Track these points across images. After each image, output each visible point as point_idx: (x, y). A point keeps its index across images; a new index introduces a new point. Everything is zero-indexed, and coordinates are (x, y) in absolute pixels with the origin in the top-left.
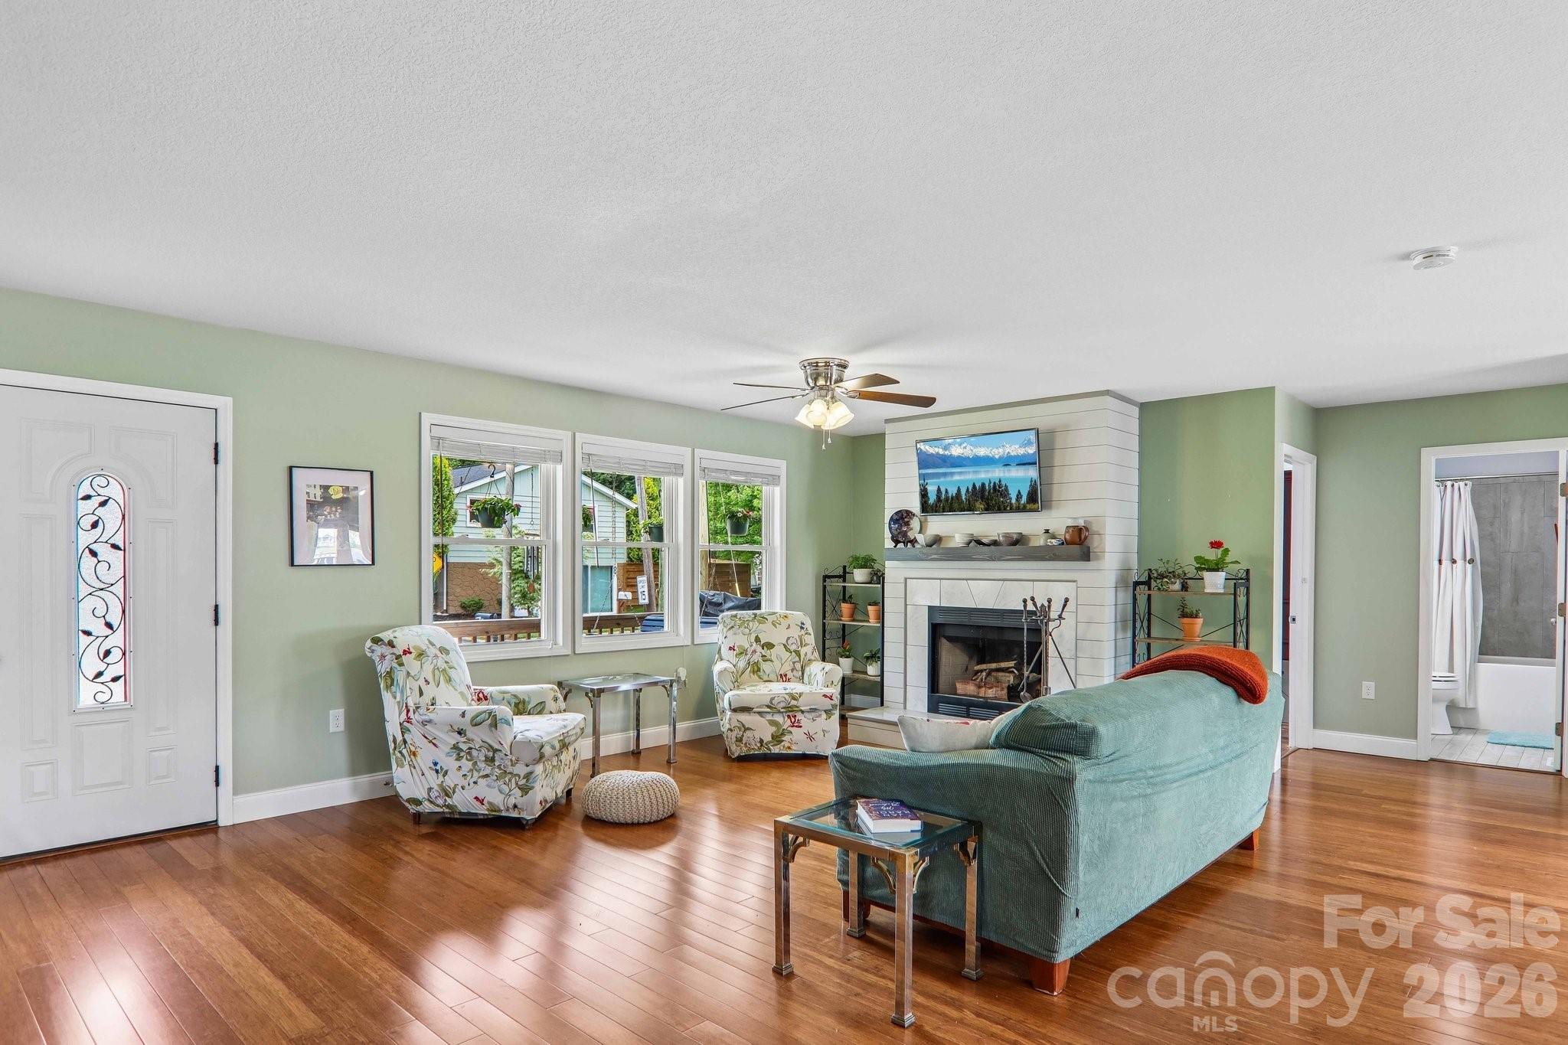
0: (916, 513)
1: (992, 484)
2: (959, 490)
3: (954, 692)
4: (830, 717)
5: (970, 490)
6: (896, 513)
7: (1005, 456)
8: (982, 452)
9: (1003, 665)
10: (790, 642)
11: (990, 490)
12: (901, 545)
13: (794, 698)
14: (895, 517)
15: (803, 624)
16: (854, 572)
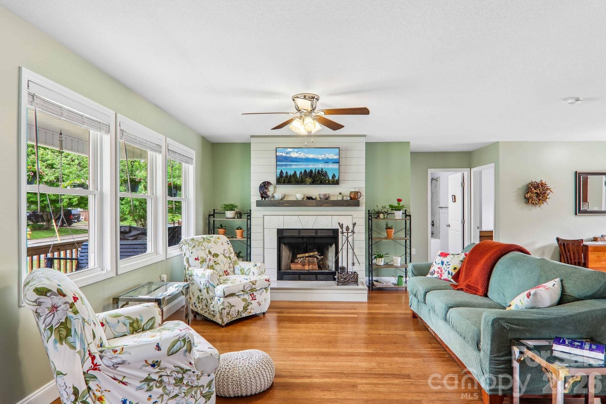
0: (272, 184)
1: (317, 171)
2: (295, 172)
3: (290, 269)
4: (267, 291)
5: (303, 173)
6: (263, 183)
8: (310, 156)
9: (311, 254)
10: (225, 252)
11: (315, 174)
12: (263, 199)
13: (254, 284)
14: (262, 185)
15: (227, 242)
16: (225, 213)
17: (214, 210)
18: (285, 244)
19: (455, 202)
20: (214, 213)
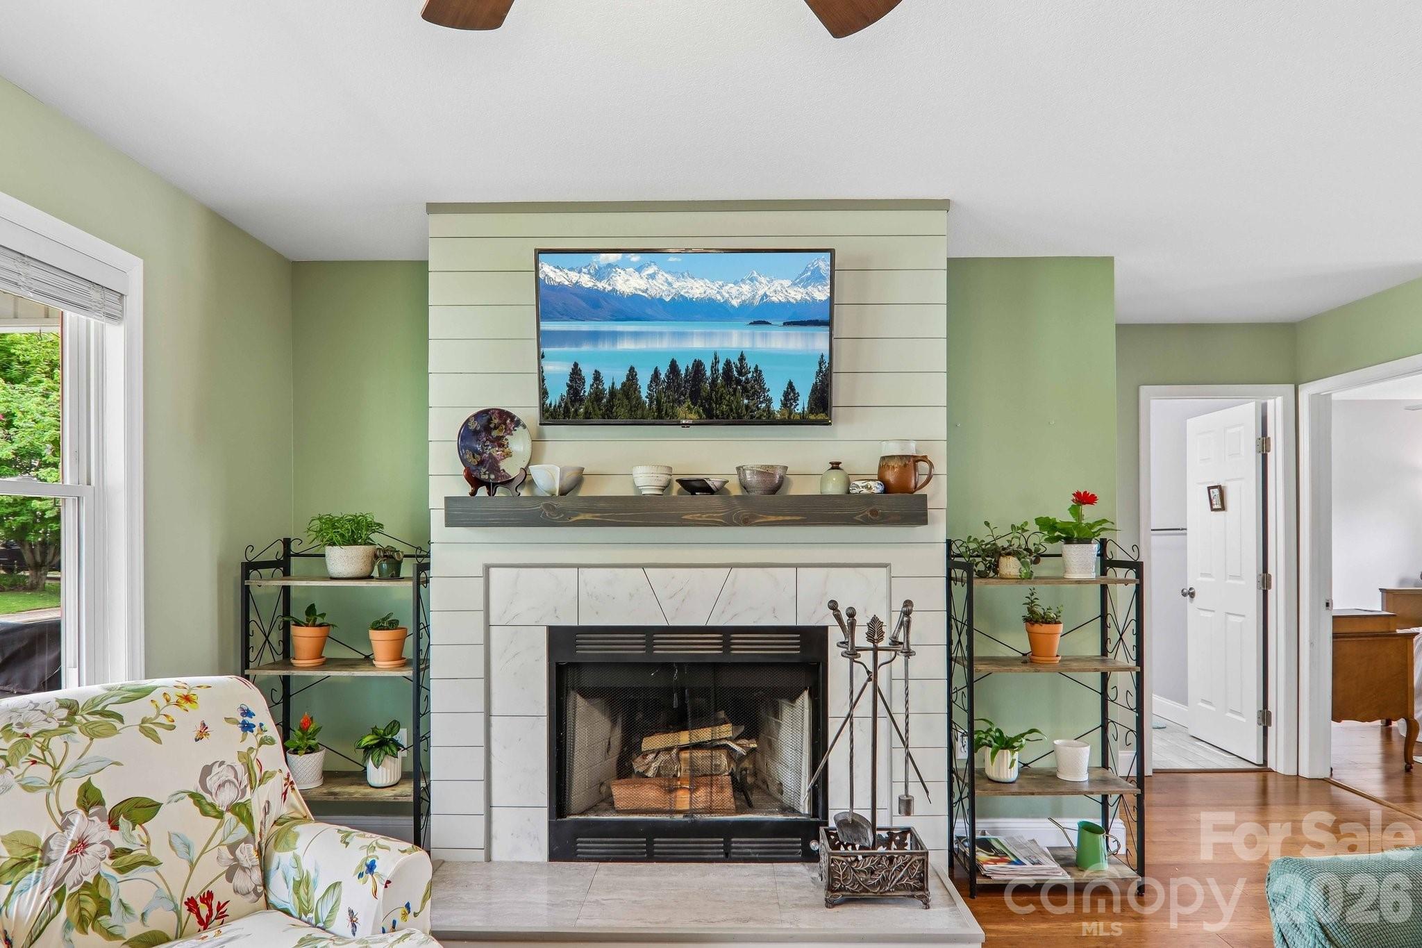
0: (523, 420)
1: (721, 366)
2: (632, 375)
5: (662, 376)
6: (477, 416)
7: (756, 302)
8: (697, 289)
9: (705, 734)
10: (212, 782)
11: (714, 381)
12: (482, 492)
14: (474, 425)
15: (247, 713)
16: (324, 556)
17: (287, 542)
18: (586, 694)
19: (1223, 508)
20: (287, 554)
